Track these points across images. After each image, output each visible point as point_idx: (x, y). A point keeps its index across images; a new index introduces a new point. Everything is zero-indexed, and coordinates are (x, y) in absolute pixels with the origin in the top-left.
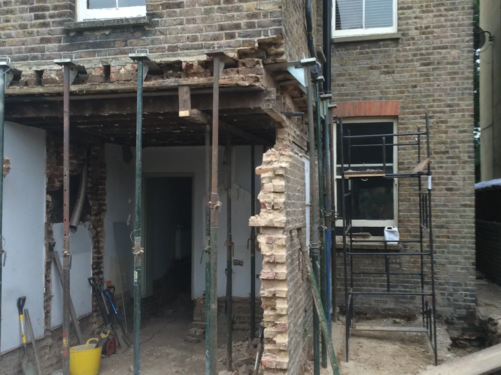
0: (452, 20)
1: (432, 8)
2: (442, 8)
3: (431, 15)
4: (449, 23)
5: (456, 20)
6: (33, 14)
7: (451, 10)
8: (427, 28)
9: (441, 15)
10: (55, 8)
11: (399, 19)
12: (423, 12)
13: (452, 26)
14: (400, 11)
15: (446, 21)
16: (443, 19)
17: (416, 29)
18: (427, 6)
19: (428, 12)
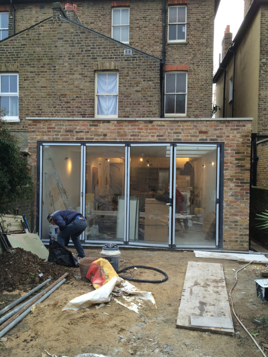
0: (205, 113)
1: (199, 109)
2: (202, 109)
3: (198, 111)
4: (204, 114)
5: (206, 113)
6: (81, 116)
7: (205, 109)
8: (197, 115)
9: (201, 111)
10: (89, 115)
11: (187, 111)
12: (196, 109)
13: (205, 115)
14: (188, 109)
15: (203, 113)
16: (202, 112)
17: (193, 115)
18: (197, 108)
19: (197, 109)
